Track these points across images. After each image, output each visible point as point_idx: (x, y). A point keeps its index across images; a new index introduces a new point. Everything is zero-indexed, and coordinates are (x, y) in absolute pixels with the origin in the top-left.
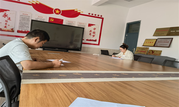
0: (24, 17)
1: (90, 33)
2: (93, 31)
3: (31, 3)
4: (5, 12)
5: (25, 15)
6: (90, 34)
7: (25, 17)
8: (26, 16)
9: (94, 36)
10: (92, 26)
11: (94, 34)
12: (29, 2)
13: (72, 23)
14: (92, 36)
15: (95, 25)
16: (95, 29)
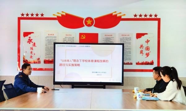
0: (49, 38)
1: (141, 49)
2: (145, 45)
3: (56, 17)
4: (29, 36)
5: (51, 36)
7: (51, 38)
10: (143, 37)
11: (147, 52)
12: (54, 15)
13: (111, 37)
14: (145, 56)
15: (147, 34)
16: (148, 41)
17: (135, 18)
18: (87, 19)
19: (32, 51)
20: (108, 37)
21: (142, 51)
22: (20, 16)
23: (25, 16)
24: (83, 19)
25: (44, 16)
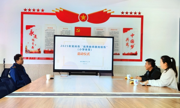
7: (50, 31)
9: (132, 47)
10: (128, 31)
11: (132, 44)
12: (53, 11)
13: (102, 31)
14: (130, 48)
15: (132, 29)
16: (132, 35)
19: (34, 42)
20: (99, 31)
21: (128, 43)
24: (78, 15)
25: (45, 12)
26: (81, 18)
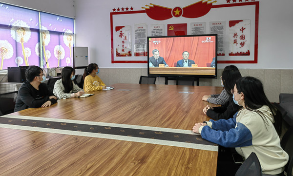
0: (139, 31)
1: (235, 38)
2: (240, 34)
3: (145, 9)
4: (121, 30)
6: (235, 42)
8: (141, 30)
9: (242, 44)
10: (237, 24)
11: (242, 41)
12: (143, 8)
13: (200, 26)
14: (239, 46)
15: (242, 21)
16: (243, 29)
17: (228, 3)
18: (175, 9)
19: (124, 44)
20: (197, 26)
21: (236, 40)
22: (112, 11)
23: (116, 11)
24: (171, 10)
25: (134, 10)
26: (174, 13)
